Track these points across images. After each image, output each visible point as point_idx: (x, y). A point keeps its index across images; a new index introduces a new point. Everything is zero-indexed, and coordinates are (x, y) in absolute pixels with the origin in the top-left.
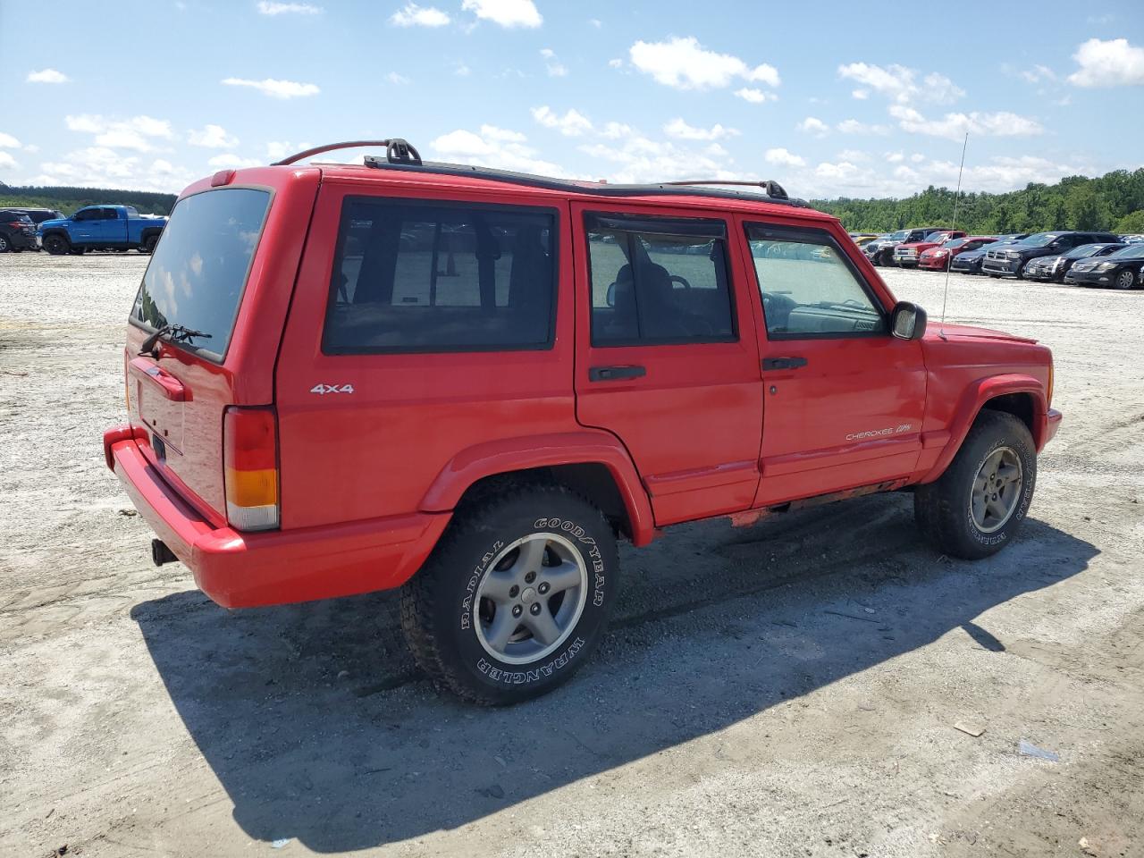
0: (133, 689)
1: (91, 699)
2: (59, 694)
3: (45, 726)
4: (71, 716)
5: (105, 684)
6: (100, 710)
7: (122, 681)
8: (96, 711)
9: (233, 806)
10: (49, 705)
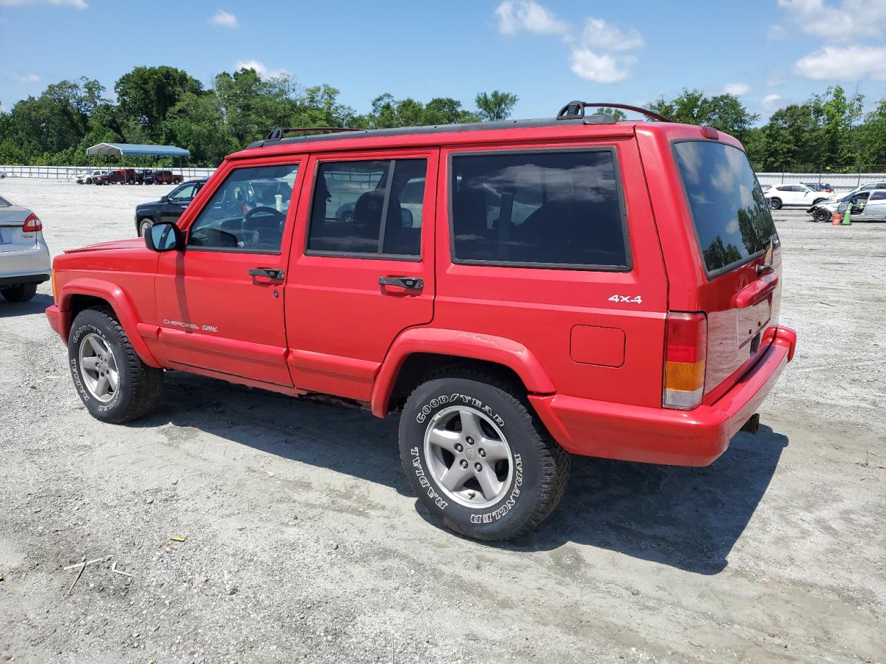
0: (780, 508)
1: (808, 516)
2: (828, 529)
3: (846, 516)
4: (828, 513)
5: (794, 520)
6: (809, 507)
7: (782, 516)
8: (810, 509)
9: (784, 449)
10: (837, 525)
